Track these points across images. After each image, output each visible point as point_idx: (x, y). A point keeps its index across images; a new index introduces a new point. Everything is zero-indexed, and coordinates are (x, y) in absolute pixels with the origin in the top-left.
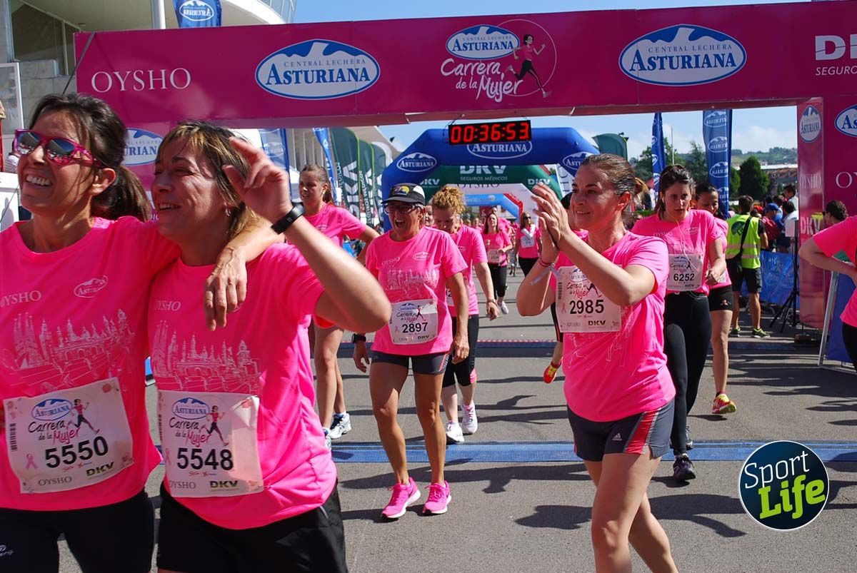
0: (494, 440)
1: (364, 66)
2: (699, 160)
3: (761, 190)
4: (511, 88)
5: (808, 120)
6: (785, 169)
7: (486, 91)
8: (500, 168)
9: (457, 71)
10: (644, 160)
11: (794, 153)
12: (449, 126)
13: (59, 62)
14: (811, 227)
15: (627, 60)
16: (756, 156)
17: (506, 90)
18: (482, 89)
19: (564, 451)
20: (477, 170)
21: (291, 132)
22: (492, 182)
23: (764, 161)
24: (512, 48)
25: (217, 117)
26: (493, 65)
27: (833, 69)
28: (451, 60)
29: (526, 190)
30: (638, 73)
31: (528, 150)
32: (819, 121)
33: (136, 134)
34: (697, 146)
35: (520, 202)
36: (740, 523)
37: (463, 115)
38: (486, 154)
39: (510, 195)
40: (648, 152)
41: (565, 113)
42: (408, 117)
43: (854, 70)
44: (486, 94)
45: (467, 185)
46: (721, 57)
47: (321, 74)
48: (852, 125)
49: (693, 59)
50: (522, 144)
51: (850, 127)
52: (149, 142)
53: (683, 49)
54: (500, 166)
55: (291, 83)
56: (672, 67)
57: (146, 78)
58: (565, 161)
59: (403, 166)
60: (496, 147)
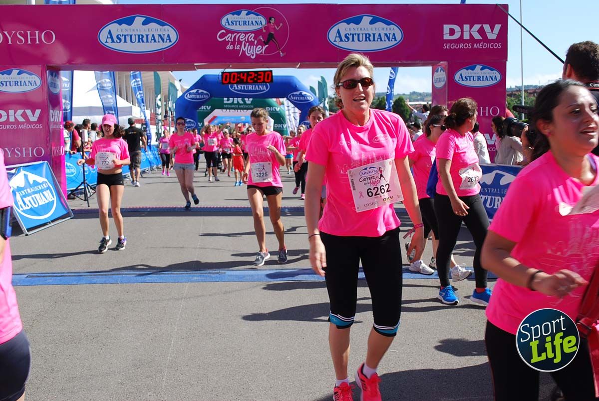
4: (261, 50)
5: (438, 75)
7: (245, 51)
9: (227, 38)
12: (222, 73)
15: (332, 35)
17: (258, 51)
18: (243, 49)
20: (234, 100)
22: (243, 109)
24: (262, 25)
25: (73, 62)
26: (250, 35)
27: (454, 45)
28: (224, 31)
30: (339, 44)
31: (267, 89)
32: (444, 76)
33: (18, 73)
37: (230, 66)
41: (294, 67)
42: (196, 66)
43: (466, 46)
44: (245, 53)
45: (228, 110)
46: (388, 35)
47: (141, 37)
48: (464, 79)
49: (372, 35)
50: (263, 85)
51: (463, 80)
52: (27, 78)
53: (366, 29)
54: (249, 98)
55: (121, 43)
56: (359, 40)
57: (25, 36)
58: (290, 97)
59: (189, 97)
60: (247, 87)
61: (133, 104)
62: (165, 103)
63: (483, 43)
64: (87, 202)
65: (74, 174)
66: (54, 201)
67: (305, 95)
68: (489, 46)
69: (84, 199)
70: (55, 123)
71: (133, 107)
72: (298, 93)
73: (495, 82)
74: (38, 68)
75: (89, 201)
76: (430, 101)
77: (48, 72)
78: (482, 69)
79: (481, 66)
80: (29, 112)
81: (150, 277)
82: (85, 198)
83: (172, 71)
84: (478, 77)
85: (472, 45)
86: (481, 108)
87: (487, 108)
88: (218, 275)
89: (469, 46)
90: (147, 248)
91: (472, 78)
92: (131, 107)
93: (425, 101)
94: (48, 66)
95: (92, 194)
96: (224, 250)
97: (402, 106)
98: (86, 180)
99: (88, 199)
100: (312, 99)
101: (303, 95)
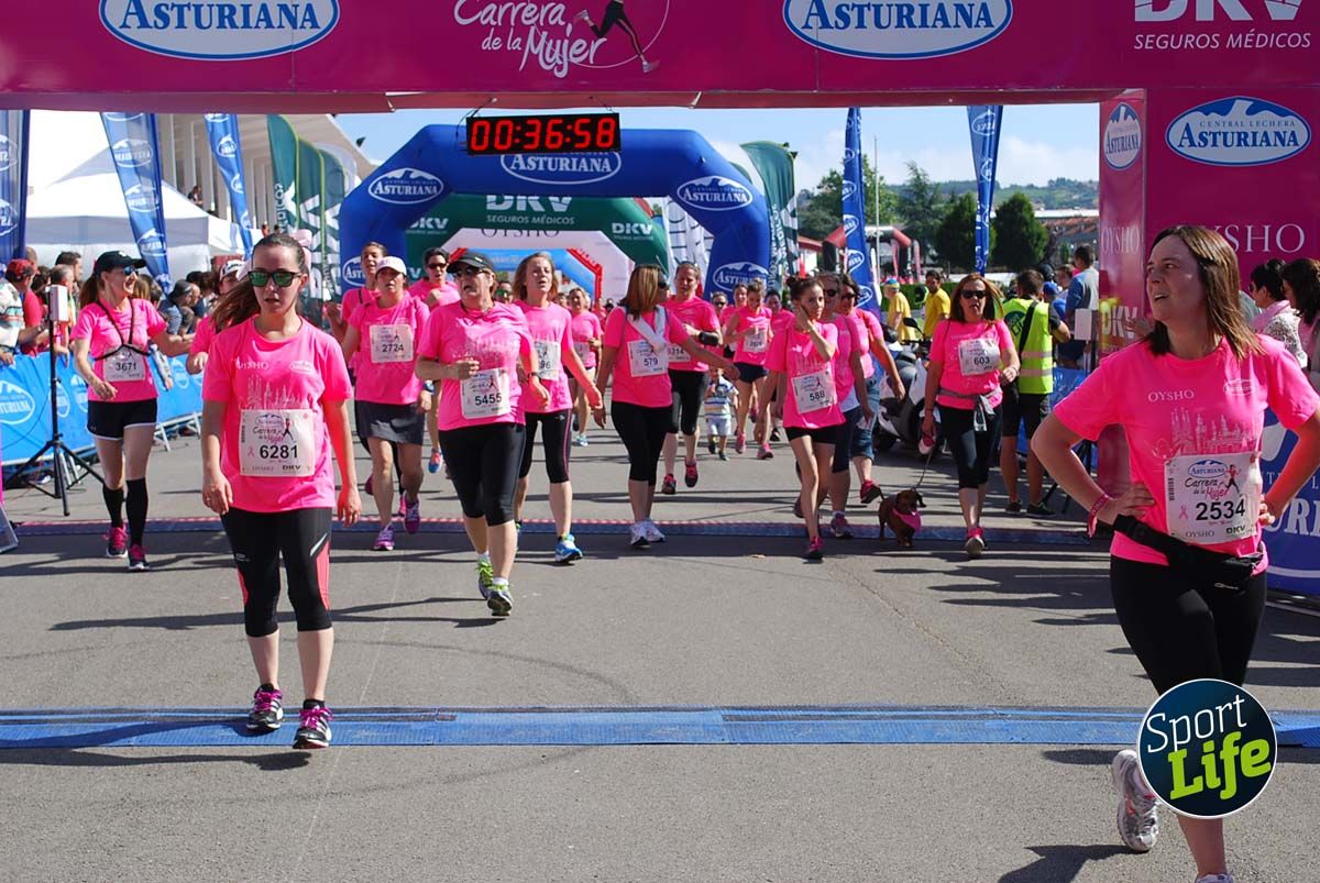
0: (542, 705)
2: (923, 197)
3: (1032, 255)
4: (583, 53)
5: (1121, 130)
6: (1076, 217)
7: (538, 55)
8: (560, 202)
9: (485, 18)
10: (824, 195)
11: (1092, 188)
12: (468, 119)
14: (1119, 324)
15: (798, 11)
16: (1024, 192)
17: (575, 56)
18: (530, 50)
19: (671, 725)
20: (518, 202)
21: (167, 121)
22: (545, 227)
23: (1038, 202)
26: (551, 9)
27: (1164, 39)
29: (608, 244)
30: (818, 34)
31: (613, 169)
32: (1138, 131)
34: (920, 172)
35: (598, 265)
36: (986, 856)
37: (495, 100)
38: (535, 174)
39: (580, 253)
40: (833, 180)
41: (684, 103)
42: (391, 97)
43: (1203, 41)
44: (538, 59)
45: (501, 232)
46: (968, 9)
47: (227, 12)
48: (1196, 140)
49: (918, 10)
50: (603, 158)
51: (1192, 144)
54: (561, 197)
55: (169, 28)
56: (878, 24)
58: (681, 192)
59: (381, 192)
60: (554, 161)
63: (1256, 33)
64: (61, 501)
65: (28, 417)
67: (730, 186)
68: (1273, 41)
69: (53, 492)
71: (212, 218)
72: (706, 181)
73: (1292, 149)
75: (69, 498)
78: (1250, 112)
79: (1251, 103)
82: (57, 489)
83: (334, 115)
84: (1239, 134)
85: (1223, 40)
86: (1250, 228)
87: (1267, 228)
88: (430, 723)
89: (1212, 43)
90: (226, 642)
91: (1220, 139)
92: (204, 222)
95: (78, 477)
96: (460, 649)
97: (1024, 221)
98: (61, 435)
99: (66, 491)
100: (748, 199)
101: (722, 187)
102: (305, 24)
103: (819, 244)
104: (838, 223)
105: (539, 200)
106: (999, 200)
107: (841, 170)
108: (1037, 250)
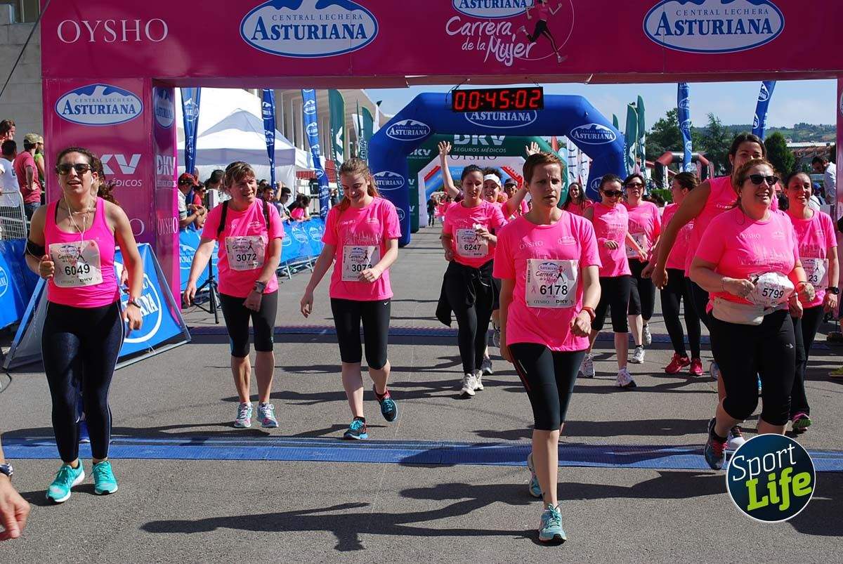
1: (360, 22)
2: (717, 135)
4: (523, 51)
6: (811, 147)
8: (498, 139)
11: (822, 130)
12: (453, 91)
13: (15, 7)
15: (652, 24)
17: (517, 53)
20: (473, 139)
22: (489, 155)
23: (788, 138)
24: (525, 6)
25: (196, 74)
26: (503, 26)
28: (458, 18)
30: (664, 39)
31: (532, 119)
33: (105, 91)
34: (716, 119)
37: (469, 79)
38: (485, 122)
39: (508, 168)
40: (660, 125)
42: (407, 78)
45: (462, 157)
46: (757, 22)
47: (313, 30)
49: (726, 24)
50: (526, 113)
52: (119, 100)
53: (715, 12)
54: (498, 135)
55: (279, 39)
56: (701, 32)
57: (118, 29)
58: (574, 133)
59: (394, 134)
60: (496, 115)
61: (295, 146)
62: (352, 143)
64: (214, 315)
66: (158, 311)
67: (603, 130)
69: (209, 309)
70: (164, 178)
71: (296, 149)
72: (588, 127)
74: (138, 84)
75: (218, 312)
76: (832, 141)
77: (154, 89)
80: (120, 158)
81: (321, 451)
82: (211, 308)
83: (365, 89)
88: (439, 451)
92: (293, 151)
93: (823, 142)
94: (154, 80)
97: (779, 150)
98: (214, 277)
99: (217, 309)
100: (613, 138)
101: (598, 130)
102: (359, 36)
103: (653, 164)
104: (664, 151)
105: (485, 138)
106: (765, 137)
107: (666, 118)
108: (788, 166)
